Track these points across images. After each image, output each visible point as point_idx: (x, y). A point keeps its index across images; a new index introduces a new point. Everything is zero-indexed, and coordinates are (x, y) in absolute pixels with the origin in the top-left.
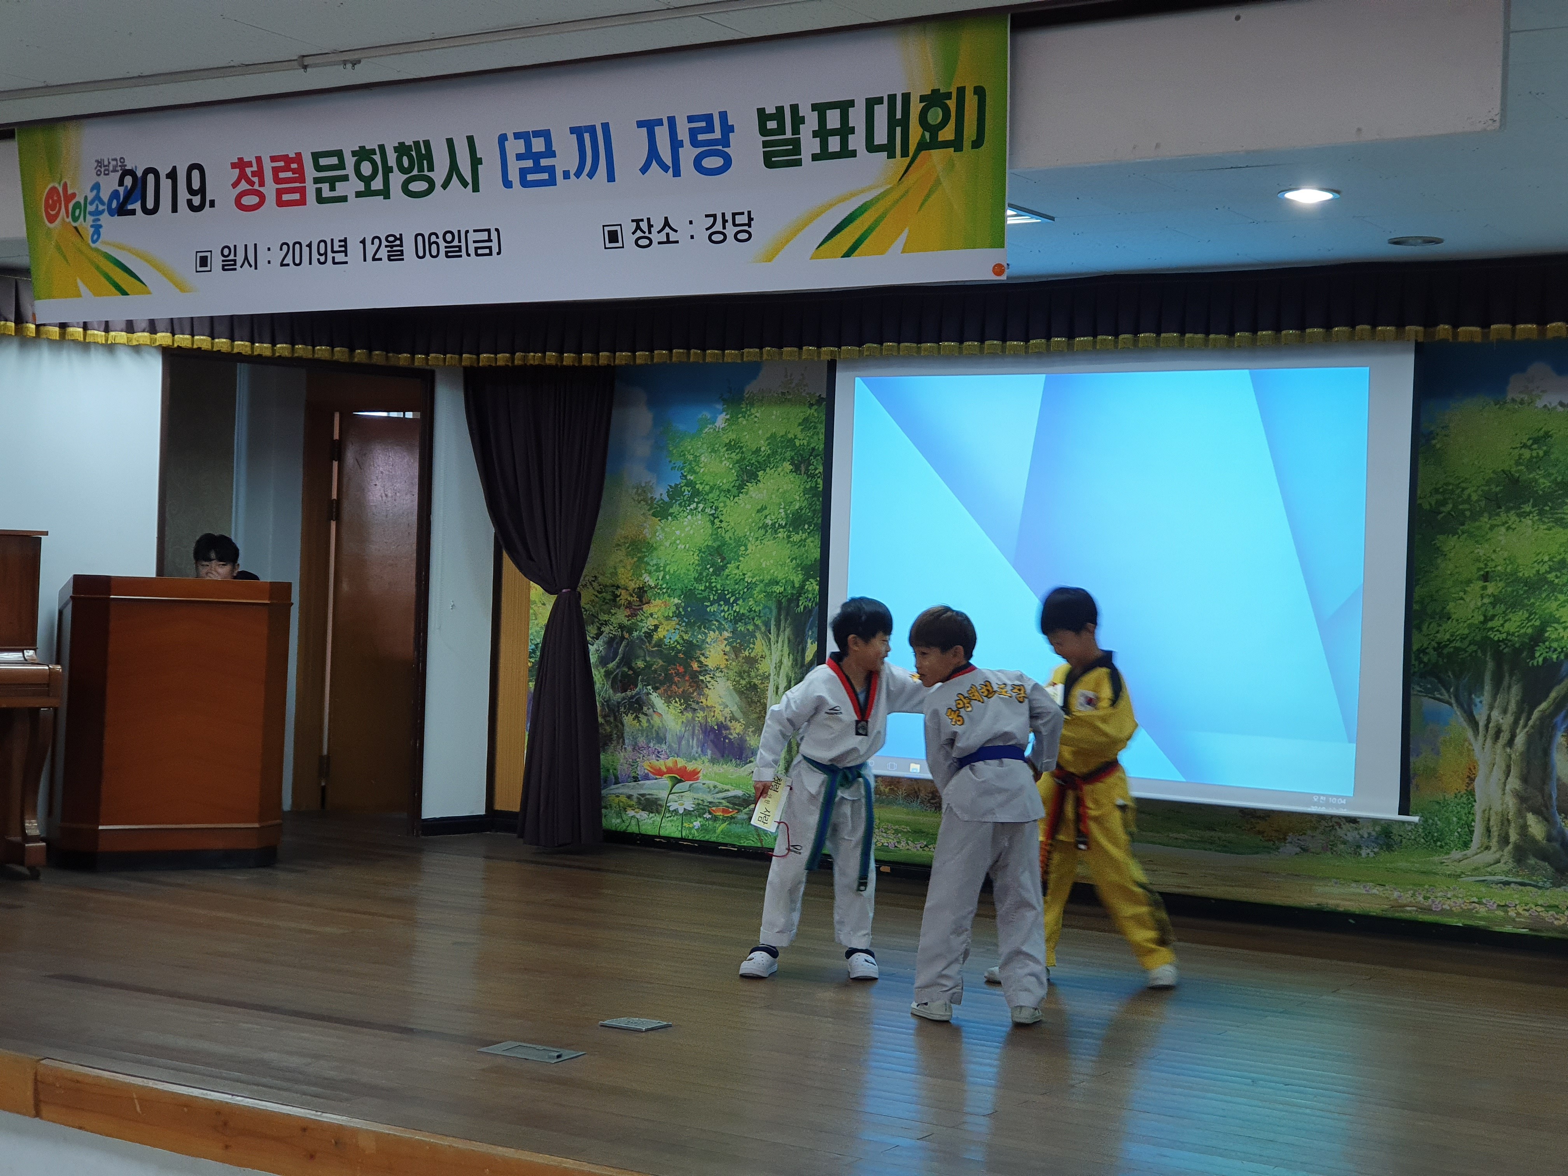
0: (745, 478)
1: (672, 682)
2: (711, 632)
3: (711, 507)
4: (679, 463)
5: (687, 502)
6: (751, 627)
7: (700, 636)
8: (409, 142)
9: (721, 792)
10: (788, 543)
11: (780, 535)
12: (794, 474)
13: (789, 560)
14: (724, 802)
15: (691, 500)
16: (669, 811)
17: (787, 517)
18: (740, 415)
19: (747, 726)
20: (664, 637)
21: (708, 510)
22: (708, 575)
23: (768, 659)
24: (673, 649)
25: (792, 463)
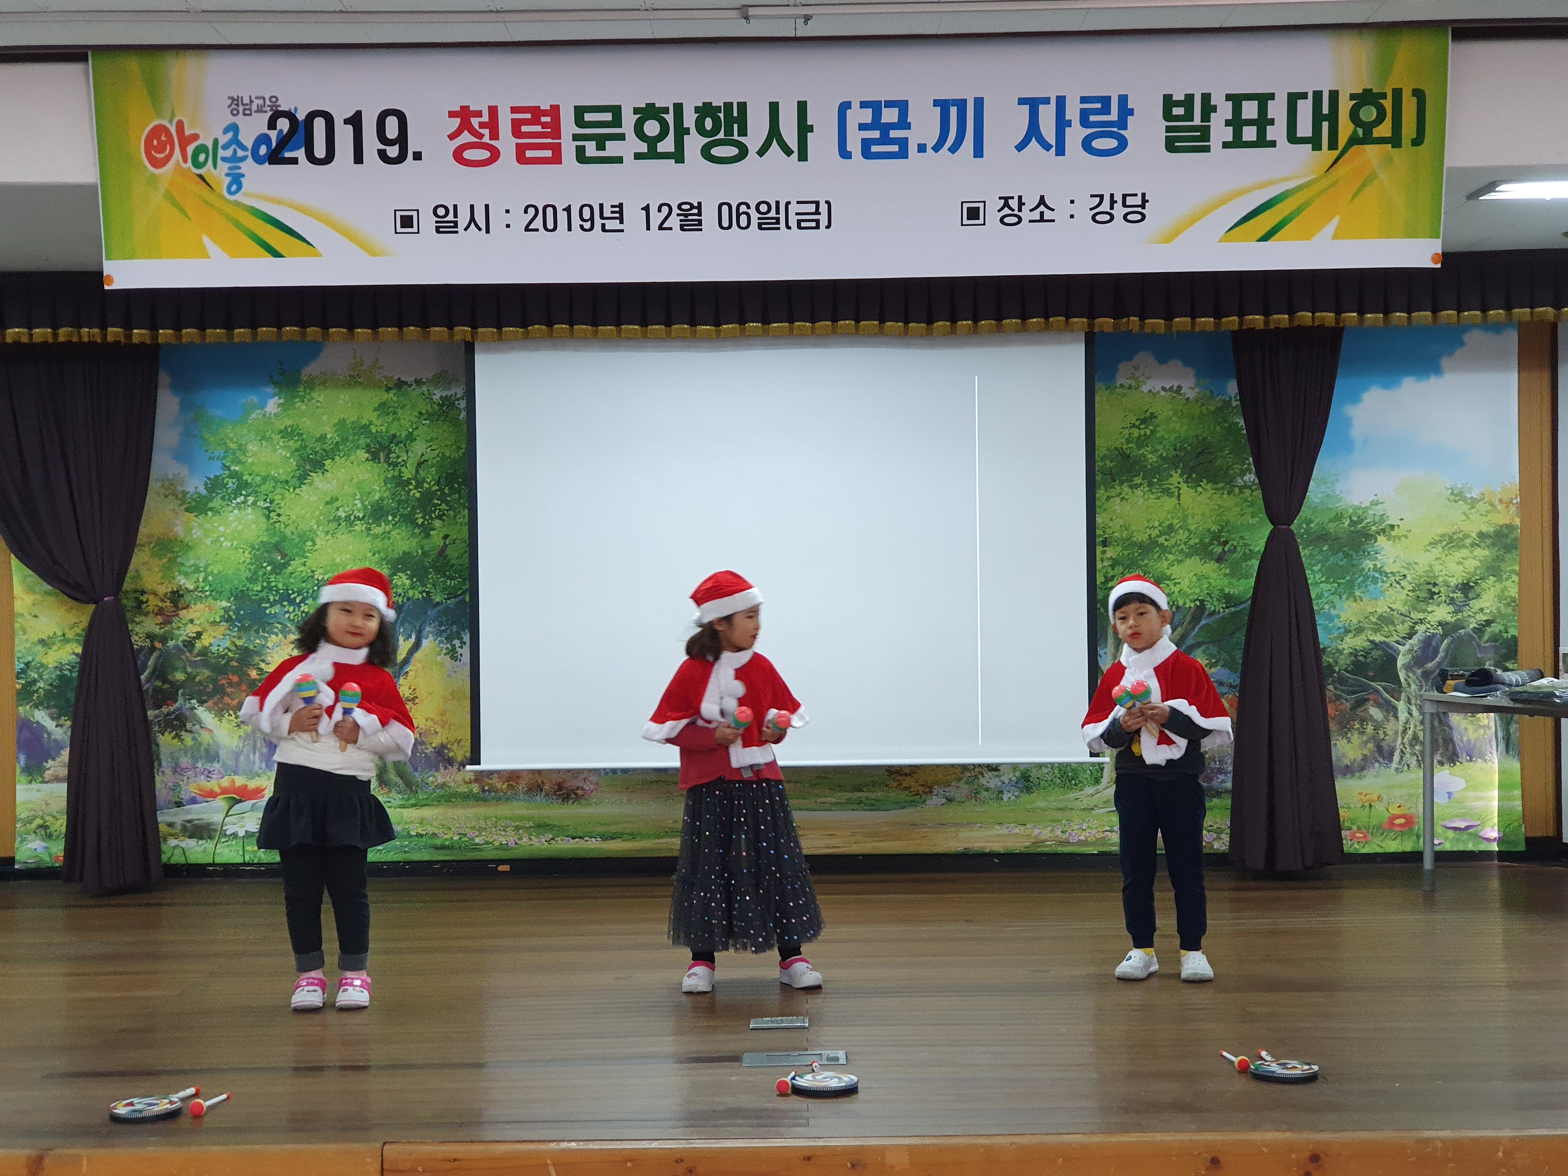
0: (308, 467)
1: (224, 693)
2: (273, 636)
3: (265, 500)
4: (219, 452)
5: (233, 496)
7: (258, 641)
8: (718, 102)
10: (367, 536)
11: (356, 528)
12: (371, 463)
13: (370, 554)
15: (237, 492)
16: (226, 835)
17: (365, 507)
18: (297, 400)
20: (211, 645)
21: (261, 503)
22: (265, 574)
24: (223, 657)
25: (368, 452)
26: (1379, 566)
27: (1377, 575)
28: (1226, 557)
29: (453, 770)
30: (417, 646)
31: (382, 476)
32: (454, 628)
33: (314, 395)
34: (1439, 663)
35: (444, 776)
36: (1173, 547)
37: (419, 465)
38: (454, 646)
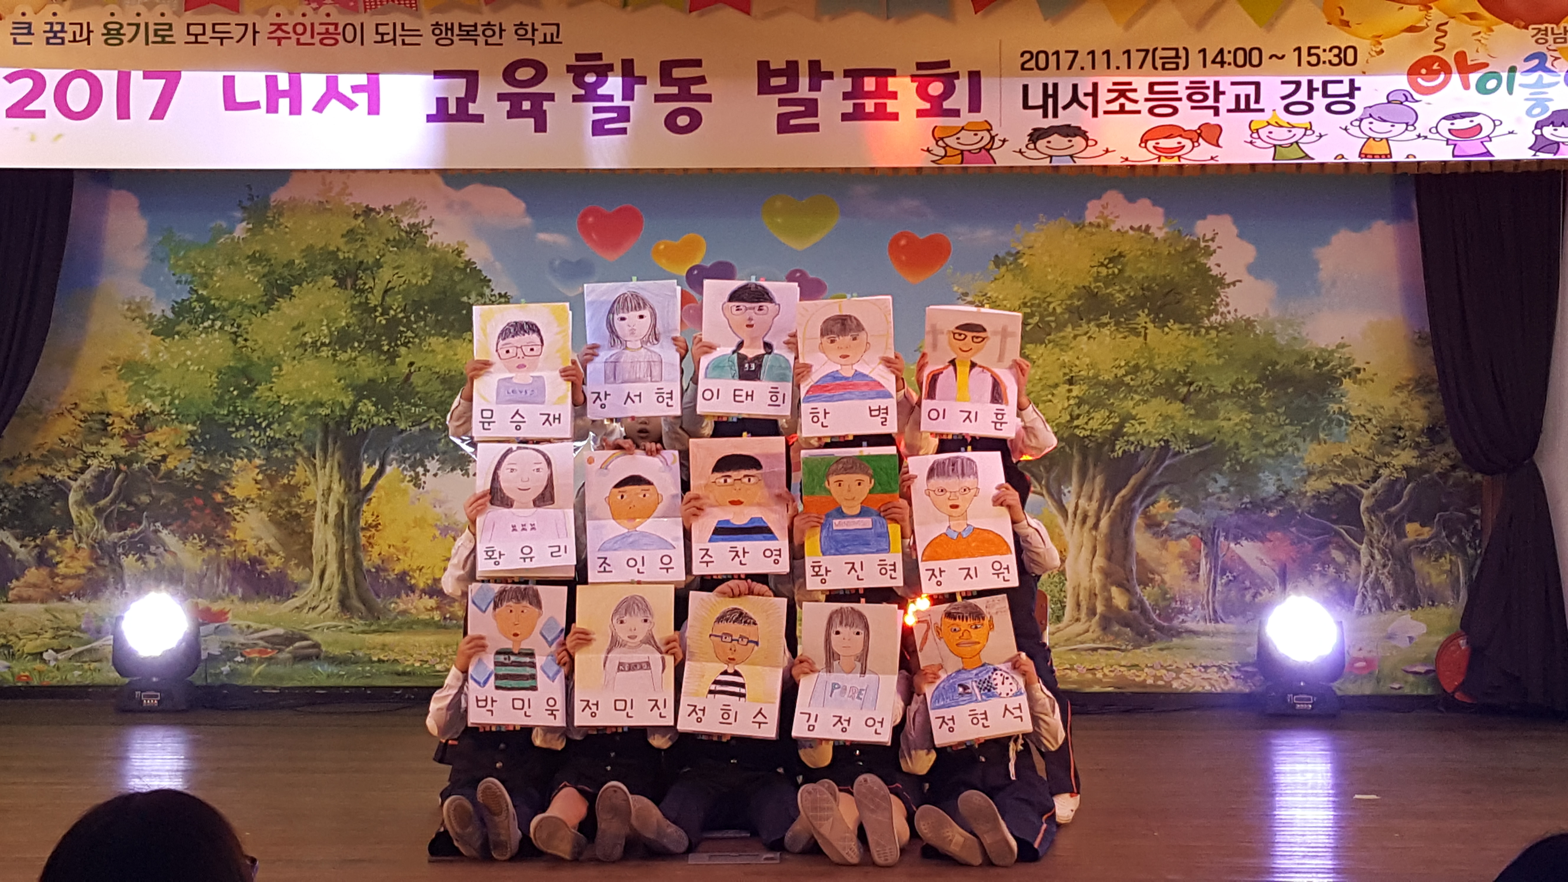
0: (275, 292)
1: (189, 516)
2: (238, 461)
3: (232, 325)
4: (186, 275)
5: (200, 320)
6: (290, 453)
7: (223, 465)
9: (256, 631)
10: (334, 361)
11: (322, 354)
12: (338, 289)
13: (335, 381)
14: (261, 643)
15: (204, 318)
17: (331, 333)
18: (266, 225)
19: (287, 560)
20: (176, 468)
21: (228, 328)
22: (230, 399)
23: (312, 487)
24: (188, 480)
25: (335, 277)
26: (1344, 408)
27: (1342, 418)
28: (1192, 396)
29: (414, 597)
30: (380, 473)
31: (349, 303)
32: (418, 456)
33: (281, 220)
34: (1402, 509)
35: (406, 603)
36: (1139, 386)
37: (386, 291)
38: (417, 474)
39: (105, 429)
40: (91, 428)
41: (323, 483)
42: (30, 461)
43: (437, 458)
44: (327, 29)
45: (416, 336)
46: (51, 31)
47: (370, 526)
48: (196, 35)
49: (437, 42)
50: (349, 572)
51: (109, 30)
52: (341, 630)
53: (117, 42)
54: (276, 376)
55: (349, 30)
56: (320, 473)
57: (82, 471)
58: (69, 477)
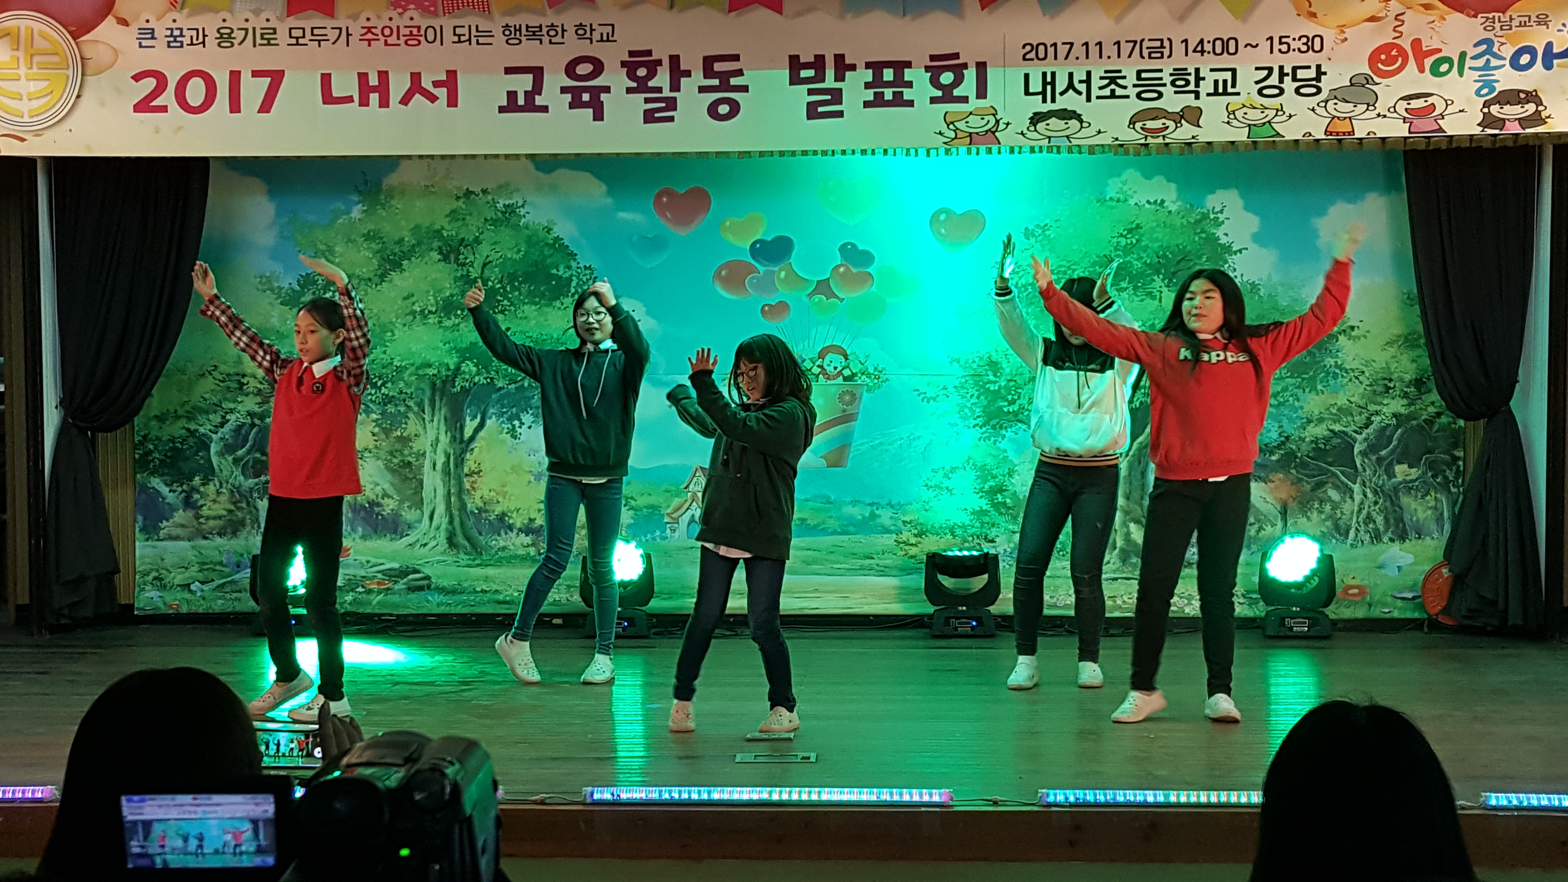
0: (388, 267)
6: (402, 409)
9: (375, 565)
10: (440, 327)
11: (430, 321)
12: (443, 263)
14: (379, 575)
17: (437, 303)
18: (378, 207)
19: (401, 502)
23: (422, 438)
25: (441, 253)
26: (1339, 363)
27: (1338, 371)
29: (512, 535)
30: (481, 425)
31: (452, 275)
32: (514, 410)
33: (393, 202)
34: (1393, 452)
35: (505, 540)
37: (485, 265)
38: (514, 426)
39: (241, 389)
40: (229, 388)
41: (431, 435)
42: (178, 417)
43: (531, 412)
44: (411, 32)
45: (512, 304)
46: (171, 35)
47: (474, 472)
48: (297, 38)
49: (507, 42)
50: (456, 513)
51: (222, 34)
52: (448, 565)
53: (229, 44)
54: (388, 341)
55: (430, 32)
56: (428, 426)
57: (222, 425)
58: (210, 431)
